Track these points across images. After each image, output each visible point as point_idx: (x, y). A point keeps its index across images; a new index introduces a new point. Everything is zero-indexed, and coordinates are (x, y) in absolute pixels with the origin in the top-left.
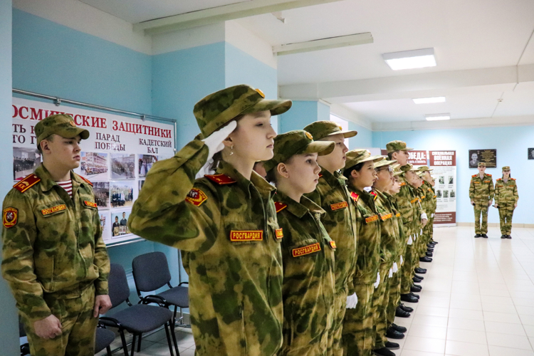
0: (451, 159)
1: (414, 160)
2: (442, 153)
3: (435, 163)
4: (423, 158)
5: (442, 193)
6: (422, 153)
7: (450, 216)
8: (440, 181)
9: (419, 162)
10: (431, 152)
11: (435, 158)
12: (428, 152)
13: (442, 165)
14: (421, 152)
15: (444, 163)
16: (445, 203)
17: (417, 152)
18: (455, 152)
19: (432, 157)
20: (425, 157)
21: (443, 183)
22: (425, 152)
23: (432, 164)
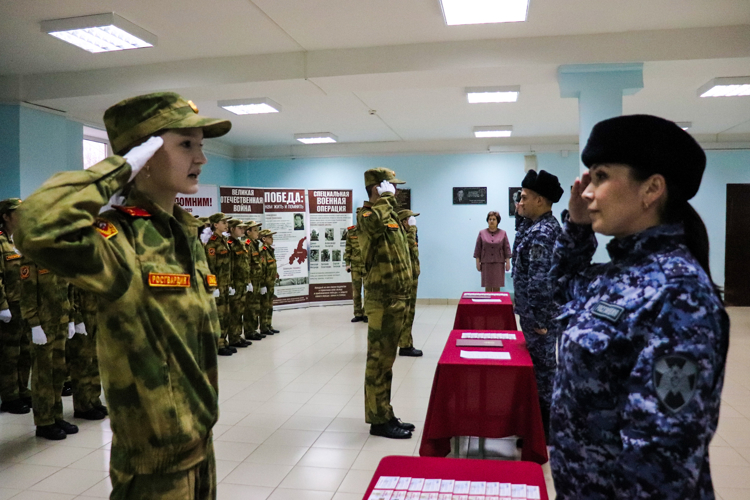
0: (344, 202)
1: (284, 204)
2: (331, 194)
3: (319, 209)
4: (298, 200)
5: (330, 253)
6: (298, 194)
7: (344, 289)
8: (326, 236)
9: (291, 207)
10: (311, 192)
11: (319, 201)
12: (306, 193)
13: (330, 212)
14: (295, 191)
15: (335, 209)
16: (336, 269)
17: (287, 191)
18: (351, 192)
19: (313, 200)
20: (304, 199)
21: (332, 239)
22: (302, 192)
23: (313, 210)
